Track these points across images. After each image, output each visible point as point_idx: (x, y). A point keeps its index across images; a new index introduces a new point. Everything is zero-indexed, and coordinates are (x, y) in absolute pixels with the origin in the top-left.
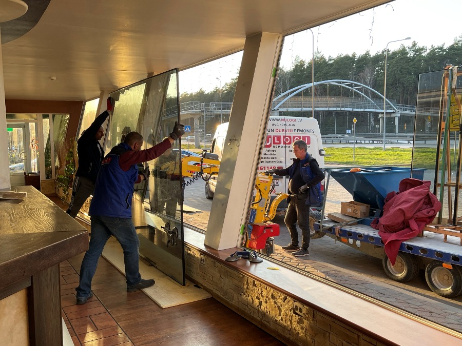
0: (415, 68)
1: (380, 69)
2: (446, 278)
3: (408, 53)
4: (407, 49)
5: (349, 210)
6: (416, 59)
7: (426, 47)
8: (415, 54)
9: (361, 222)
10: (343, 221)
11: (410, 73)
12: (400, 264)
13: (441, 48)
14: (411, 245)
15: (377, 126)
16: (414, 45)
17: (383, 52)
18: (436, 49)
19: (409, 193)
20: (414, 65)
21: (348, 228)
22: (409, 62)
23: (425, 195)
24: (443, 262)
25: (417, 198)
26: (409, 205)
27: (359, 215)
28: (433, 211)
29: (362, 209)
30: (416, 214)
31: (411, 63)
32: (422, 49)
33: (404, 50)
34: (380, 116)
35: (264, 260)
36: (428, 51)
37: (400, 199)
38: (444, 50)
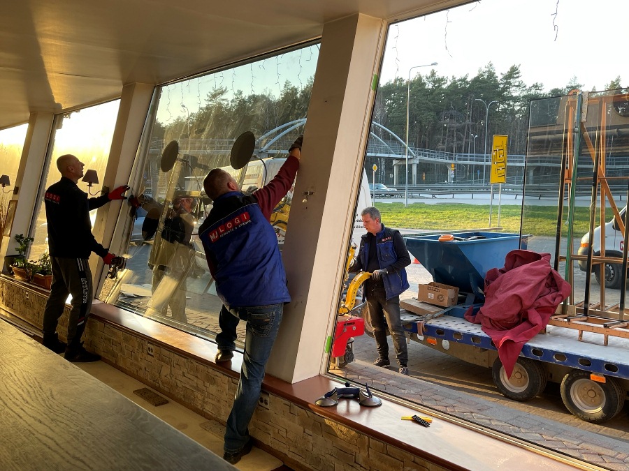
0: (434, 103)
1: (393, 103)
2: (592, 394)
3: (425, 84)
4: (424, 78)
5: (431, 296)
6: (436, 92)
7: (447, 77)
8: (434, 86)
9: (450, 313)
10: (427, 312)
11: (429, 109)
12: (518, 375)
13: (464, 80)
14: (540, 349)
15: (391, 176)
16: (433, 74)
17: (396, 81)
18: (459, 80)
19: (525, 271)
20: (433, 99)
21: (434, 323)
22: (427, 95)
23: (547, 275)
24: (591, 373)
25: (538, 279)
26: (526, 288)
27: (446, 303)
28: (561, 298)
29: (449, 293)
30: (538, 301)
31: (430, 97)
32: (442, 80)
33: (420, 79)
34: (394, 162)
35: (384, 402)
36: (449, 83)
37: (510, 279)
38: (467, 83)
